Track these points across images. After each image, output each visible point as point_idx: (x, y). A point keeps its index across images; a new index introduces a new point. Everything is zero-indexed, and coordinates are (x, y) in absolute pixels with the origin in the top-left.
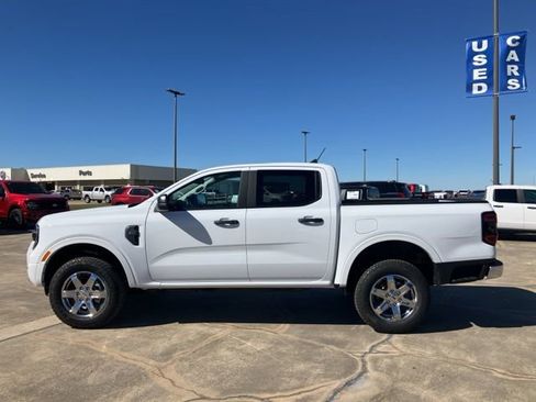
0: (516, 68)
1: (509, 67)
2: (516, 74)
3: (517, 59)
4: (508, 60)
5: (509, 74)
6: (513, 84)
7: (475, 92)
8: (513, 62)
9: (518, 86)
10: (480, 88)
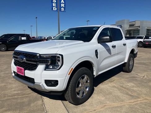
0: (64, 5)
1: (62, 4)
2: (64, 6)
3: (64, 3)
4: (62, 2)
5: (62, 6)
6: (62, 9)
7: (54, 9)
8: (63, 3)
9: (63, 10)
10: (55, 9)
